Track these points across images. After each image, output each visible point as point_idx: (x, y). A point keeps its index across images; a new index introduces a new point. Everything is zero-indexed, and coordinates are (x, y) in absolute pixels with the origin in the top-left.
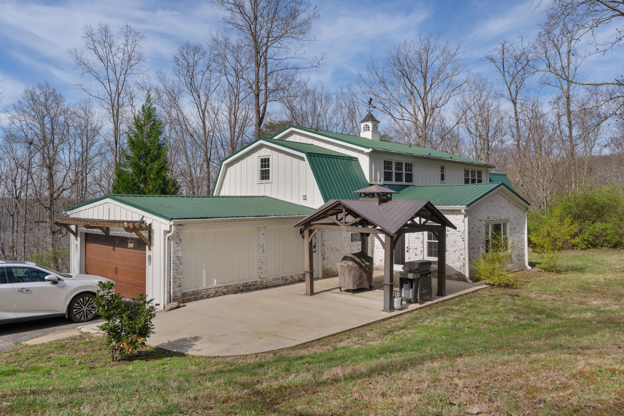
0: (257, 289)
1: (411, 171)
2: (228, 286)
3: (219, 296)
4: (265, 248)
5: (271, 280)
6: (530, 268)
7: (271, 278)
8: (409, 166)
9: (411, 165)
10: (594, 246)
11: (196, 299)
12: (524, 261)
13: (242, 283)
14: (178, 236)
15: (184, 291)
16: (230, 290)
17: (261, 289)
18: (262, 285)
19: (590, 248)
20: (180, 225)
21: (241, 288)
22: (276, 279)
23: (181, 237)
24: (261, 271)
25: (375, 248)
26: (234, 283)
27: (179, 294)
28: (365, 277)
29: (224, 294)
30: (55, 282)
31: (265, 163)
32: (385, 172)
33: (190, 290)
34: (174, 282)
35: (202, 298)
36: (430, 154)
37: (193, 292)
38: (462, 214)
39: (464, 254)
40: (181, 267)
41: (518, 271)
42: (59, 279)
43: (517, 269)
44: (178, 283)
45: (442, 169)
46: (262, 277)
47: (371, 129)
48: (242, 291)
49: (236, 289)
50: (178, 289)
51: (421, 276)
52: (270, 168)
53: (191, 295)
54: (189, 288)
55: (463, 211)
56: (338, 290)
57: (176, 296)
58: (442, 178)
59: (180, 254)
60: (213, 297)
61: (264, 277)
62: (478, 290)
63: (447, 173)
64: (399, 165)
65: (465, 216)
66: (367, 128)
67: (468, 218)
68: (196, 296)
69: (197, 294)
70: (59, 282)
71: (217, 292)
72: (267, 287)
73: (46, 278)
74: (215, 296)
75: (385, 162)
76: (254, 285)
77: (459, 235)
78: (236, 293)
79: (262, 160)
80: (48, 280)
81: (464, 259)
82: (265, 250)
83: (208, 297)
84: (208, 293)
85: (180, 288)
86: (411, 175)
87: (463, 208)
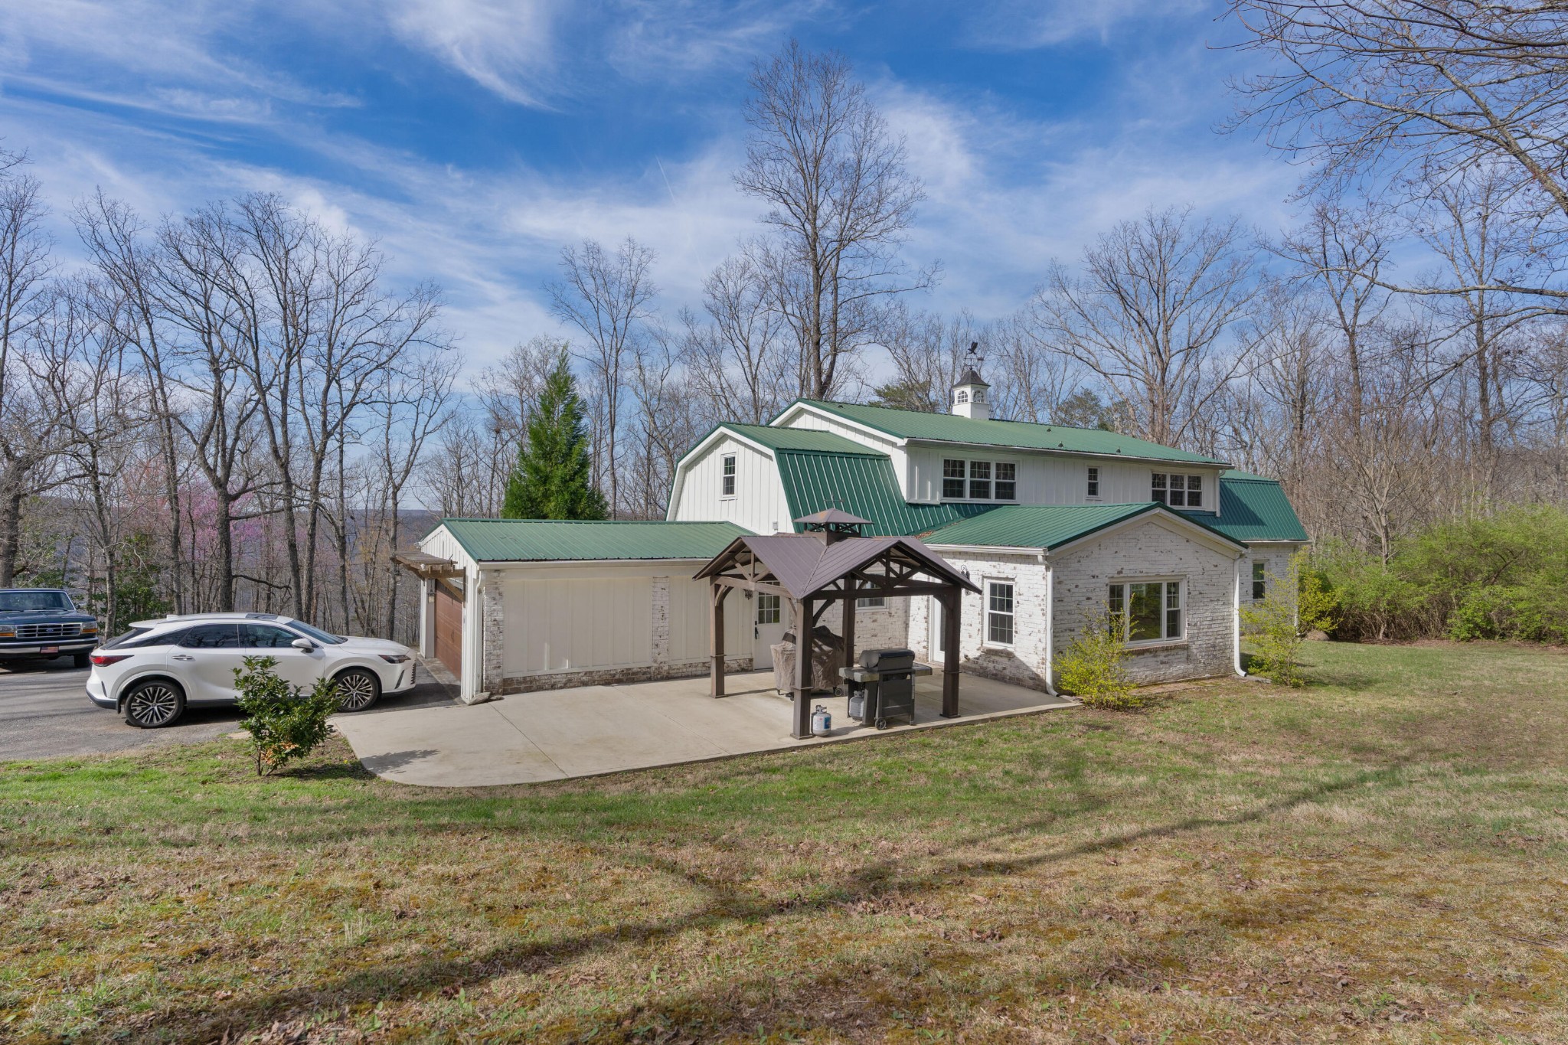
0: (650, 680)
1: (1013, 477)
2: (591, 673)
3: (575, 687)
4: (666, 611)
5: (680, 666)
6: (1242, 673)
7: (680, 664)
8: (1007, 470)
9: (1012, 466)
10: (1489, 634)
11: (529, 690)
12: (1230, 659)
13: (619, 668)
14: (497, 588)
15: (507, 676)
16: (596, 678)
17: (657, 680)
18: (659, 673)
19: (1478, 638)
20: (496, 571)
21: (617, 677)
22: (691, 665)
23: (501, 590)
24: (656, 651)
25: (911, 619)
26: (603, 668)
27: (497, 680)
28: (820, 673)
29: (585, 684)
30: (308, 650)
31: (730, 465)
32: (945, 481)
33: (519, 675)
34: (489, 660)
35: (540, 688)
36: (1061, 445)
37: (524, 678)
38: (1038, 563)
39: (1043, 640)
40: (501, 638)
41: (1209, 678)
42: (315, 646)
43: (1208, 675)
44: (495, 662)
45: (1093, 473)
46: (659, 660)
47: (970, 399)
48: (619, 682)
49: (608, 677)
50: (495, 672)
51: (886, 678)
52: (735, 475)
53: (521, 683)
54: (516, 670)
55: (1040, 558)
56: (775, 693)
57: (491, 683)
58: (1093, 490)
59: (500, 617)
60: (561, 688)
61: (663, 660)
62: (1047, 711)
63: (1102, 481)
64: (981, 468)
65: (1047, 569)
66: (963, 398)
67: (1054, 572)
68: (529, 685)
69: (531, 682)
70: (315, 649)
71: (570, 680)
72: (669, 678)
73: (294, 643)
74: (564, 686)
75: (947, 462)
76: (644, 673)
77: (1037, 603)
78: (607, 683)
79: (726, 460)
80: (297, 647)
81: (1045, 649)
82: (667, 616)
83: (553, 687)
84: (553, 680)
85: (499, 671)
86: (1012, 486)
87: (1039, 552)
